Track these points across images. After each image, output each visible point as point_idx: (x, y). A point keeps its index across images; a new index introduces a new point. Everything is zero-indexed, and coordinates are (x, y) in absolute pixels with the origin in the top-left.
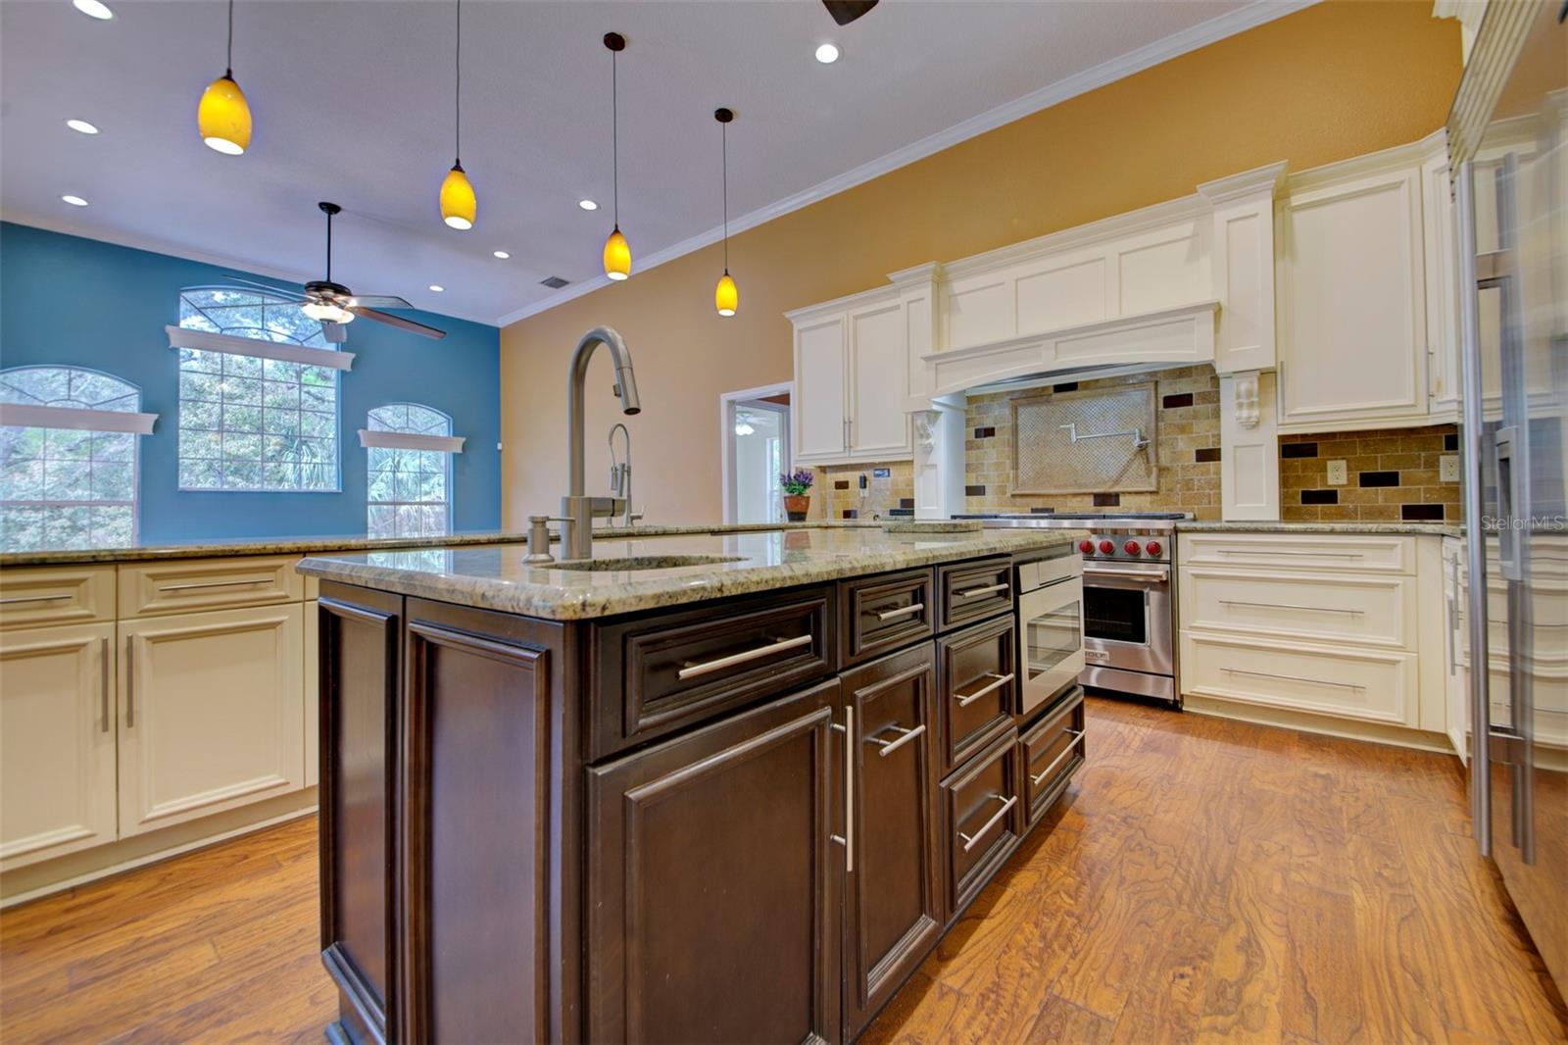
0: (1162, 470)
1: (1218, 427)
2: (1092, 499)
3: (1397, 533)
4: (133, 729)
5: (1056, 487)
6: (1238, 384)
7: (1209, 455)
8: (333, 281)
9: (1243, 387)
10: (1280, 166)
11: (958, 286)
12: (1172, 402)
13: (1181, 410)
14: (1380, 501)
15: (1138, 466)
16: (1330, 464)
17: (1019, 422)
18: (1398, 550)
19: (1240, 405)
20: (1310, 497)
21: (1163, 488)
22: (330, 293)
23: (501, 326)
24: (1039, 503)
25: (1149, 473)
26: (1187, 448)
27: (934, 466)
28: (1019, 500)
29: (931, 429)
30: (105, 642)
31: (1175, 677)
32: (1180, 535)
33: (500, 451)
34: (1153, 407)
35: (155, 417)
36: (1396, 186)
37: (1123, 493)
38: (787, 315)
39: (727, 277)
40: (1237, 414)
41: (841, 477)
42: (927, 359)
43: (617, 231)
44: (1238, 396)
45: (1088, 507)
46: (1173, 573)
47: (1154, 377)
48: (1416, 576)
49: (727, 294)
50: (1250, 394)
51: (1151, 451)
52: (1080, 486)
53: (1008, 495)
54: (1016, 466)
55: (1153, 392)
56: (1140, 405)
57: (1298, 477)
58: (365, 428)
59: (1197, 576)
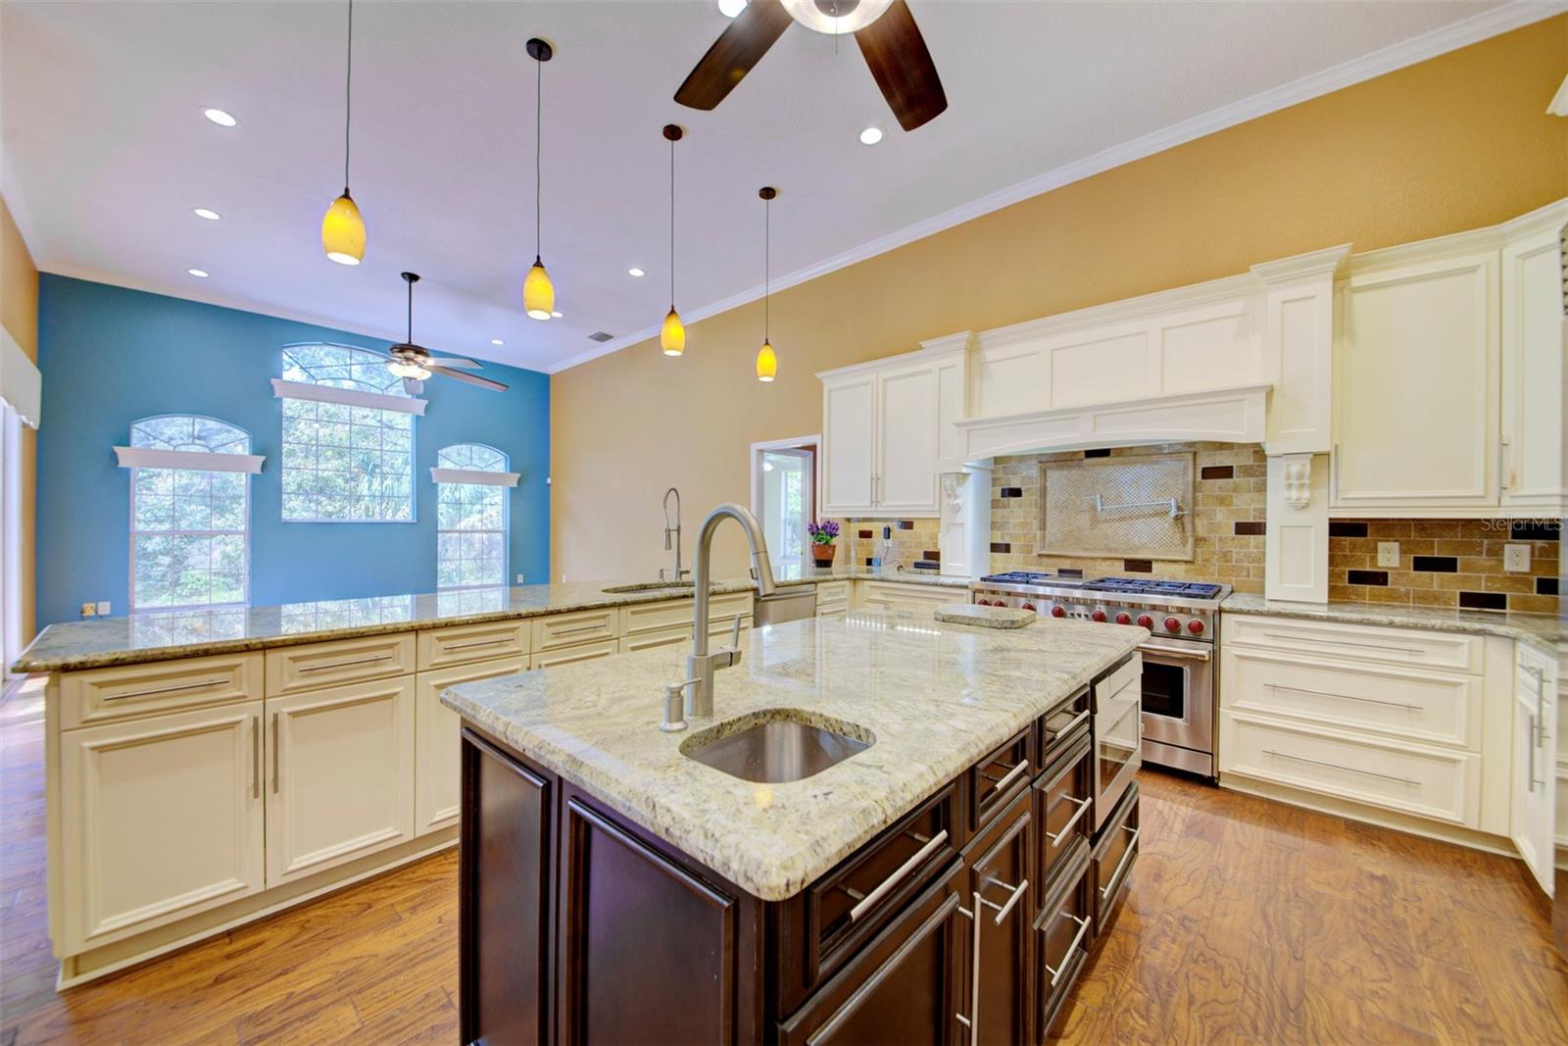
0: (1198, 540)
1: (1265, 501)
2: (1122, 564)
3: (1464, 631)
4: (277, 795)
5: (1086, 549)
6: (1288, 466)
7: (1251, 528)
8: (414, 343)
9: (1295, 469)
10: (1343, 250)
11: (990, 355)
12: (1209, 473)
13: (1220, 482)
14: (1436, 587)
15: (1174, 535)
16: (1381, 545)
17: (1048, 484)
18: (1465, 649)
19: (1290, 486)
20: (1357, 577)
21: (1199, 561)
22: (411, 354)
23: (551, 373)
24: (1067, 565)
25: (1184, 543)
26: (1226, 521)
27: (962, 525)
28: (1045, 559)
29: (959, 490)
30: (256, 720)
31: (1213, 754)
32: (1224, 615)
33: (549, 485)
34: (1190, 478)
35: (263, 458)
36: (1472, 270)
37: (1156, 560)
38: (818, 375)
39: (767, 347)
40: (1286, 494)
41: (866, 527)
42: (958, 425)
43: (673, 312)
44: (1288, 477)
45: (1119, 571)
46: (1216, 655)
47: (1193, 448)
48: (1483, 676)
49: (767, 361)
50: (1300, 476)
51: (1187, 521)
52: (1110, 551)
53: (1035, 554)
54: (1043, 527)
55: (1191, 463)
56: (1178, 478)
57: (1345, 556)
58: (436, 466)
59: (1240, 657)
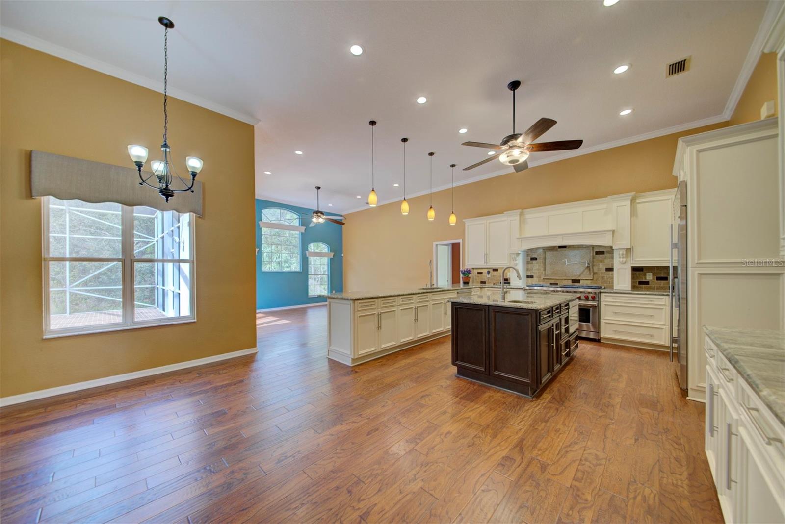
0: (594, 273)
1: (613, 261)
2: (571, 281)
3: (663, 295)
5: (559, 277)
6: (619, 252)
7: (610, 269)
9: (621, 253)
10: (633, 193)
11: (527, 216)
12: (597, 253)
13: (601, 256)
14: (662, 285)
15: (587, 272)
16: (647, 274)
17: (546, 256)
18: (664, 299)
19: (620, 257)
20: (641, 283)
21: (595, 279)
22: (319, 214)
23: (343, 214)
24: (553, 282)
25: (590, 274)
26: (602, 267)
28: (546, 280)
29: (517, 258)
30: (378, 313)
31: (599, 333)
32: (601, 294)
33: (342, 257)
34: (592, 255)
35: (258, 249)
36: (668, 199)
37: (582, 280)
38: (464, 220)
39: (453, 214)
40: (619, 260)
41: (480, 271)
42: (518, 238)
43: (432, 207)
44: (619, 255)
45: (570, 283)
46: (599, 305)
47: (593, 247)
49: (453, 218)
50: (623, 255)
51: (591, 267)
52: (567, 277)
53: (542, 278)
54: (545, 270)
55: (592, 250)
56: (588, 255)
57: (637, 277)
58: (308, 250)
59: (606, 305)
